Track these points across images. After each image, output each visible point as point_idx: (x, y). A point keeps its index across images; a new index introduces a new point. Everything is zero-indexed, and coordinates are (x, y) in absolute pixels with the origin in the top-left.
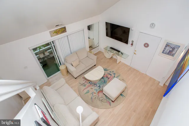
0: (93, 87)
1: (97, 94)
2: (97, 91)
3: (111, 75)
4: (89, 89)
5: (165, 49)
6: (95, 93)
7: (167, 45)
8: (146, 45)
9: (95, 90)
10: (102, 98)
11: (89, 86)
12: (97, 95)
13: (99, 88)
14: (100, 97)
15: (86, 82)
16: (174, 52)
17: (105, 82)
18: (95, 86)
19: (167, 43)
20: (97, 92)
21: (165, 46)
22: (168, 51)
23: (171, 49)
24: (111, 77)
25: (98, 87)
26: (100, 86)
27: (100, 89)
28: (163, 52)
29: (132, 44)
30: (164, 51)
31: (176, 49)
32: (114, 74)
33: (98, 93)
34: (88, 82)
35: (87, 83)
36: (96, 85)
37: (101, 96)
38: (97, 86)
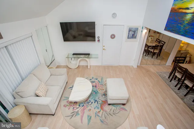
0: (89, 108)
1: (102, 111)
2: (98, 108)
3: (94, 82)
4: (87, 113)
5: (129, 34)
6: (99, 112)
7: (130, 30)
8: (113, 37)
9: (95, 108)
10: (112, 111)
11: (84, 110)
12: (104, 112)
13: (98, 103)
14: (108, 111)
15: (75, 109)
16: (135, 35)
17: (96, 93)
18: (91, 105)
19: (129, 28)
20: (100, 108)
21: (128, 31)
22: (132, 35)
23: (133, 33)
24: (96, 83)
25: (95, 102)
26: (96, 101)
27: (100, 103)
28: (128, 38)
29: (99, 41)
30: (128, 36)
31: (136, 32)
32: (97, 79)
33: (102, 108)
34: (78, 106)
35: (77, 108)
36: (90, 103)
37: (109, 109)
38: (92, 103)
